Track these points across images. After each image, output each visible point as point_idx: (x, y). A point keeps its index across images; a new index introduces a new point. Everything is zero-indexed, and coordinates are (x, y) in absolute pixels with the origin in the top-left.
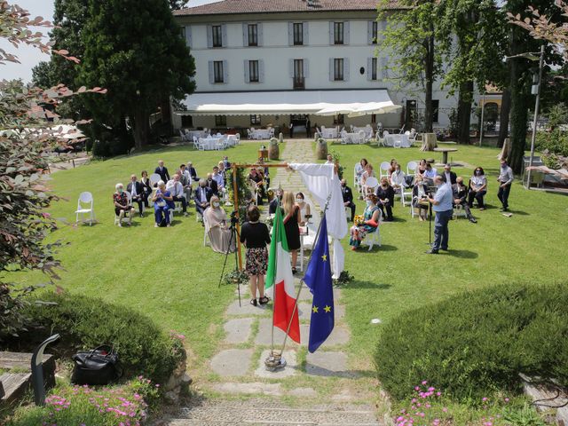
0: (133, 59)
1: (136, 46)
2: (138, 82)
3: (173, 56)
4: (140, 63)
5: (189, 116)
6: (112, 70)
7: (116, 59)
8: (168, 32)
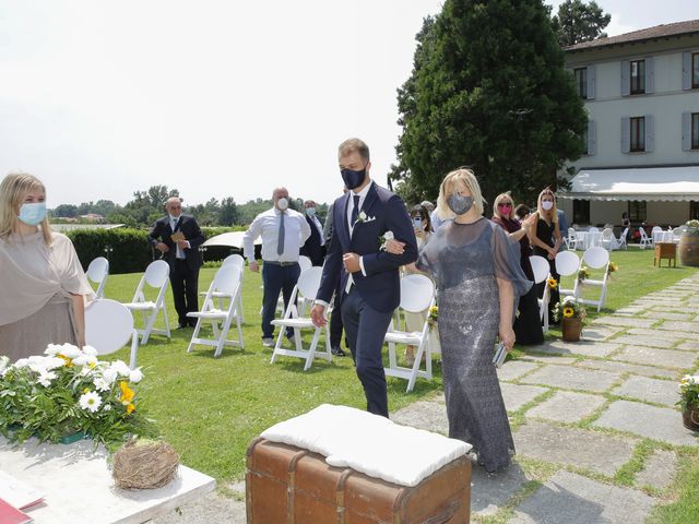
0: (480, 102)
1: (487, 82)
2: (486, 138)
3: (544, 97)
4: (491, 108)
5: (584, 200)
6: (449, 122)
7: (456, 103)
8: (540, 60)
